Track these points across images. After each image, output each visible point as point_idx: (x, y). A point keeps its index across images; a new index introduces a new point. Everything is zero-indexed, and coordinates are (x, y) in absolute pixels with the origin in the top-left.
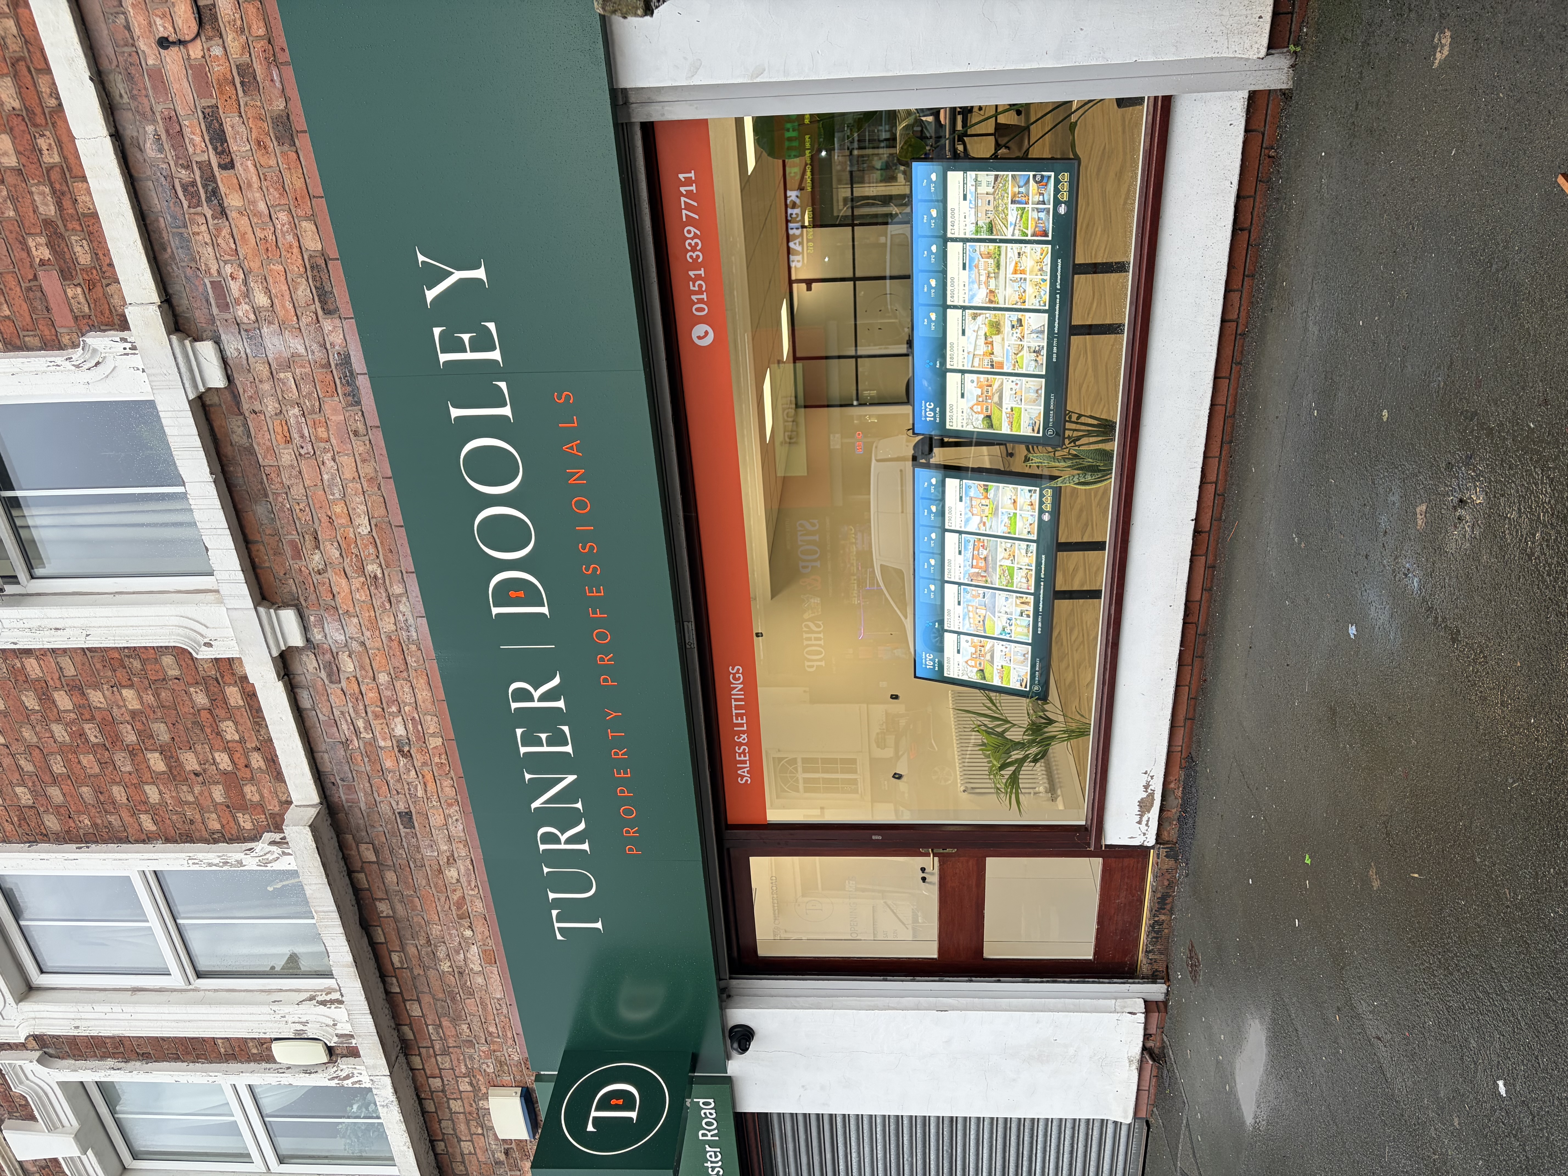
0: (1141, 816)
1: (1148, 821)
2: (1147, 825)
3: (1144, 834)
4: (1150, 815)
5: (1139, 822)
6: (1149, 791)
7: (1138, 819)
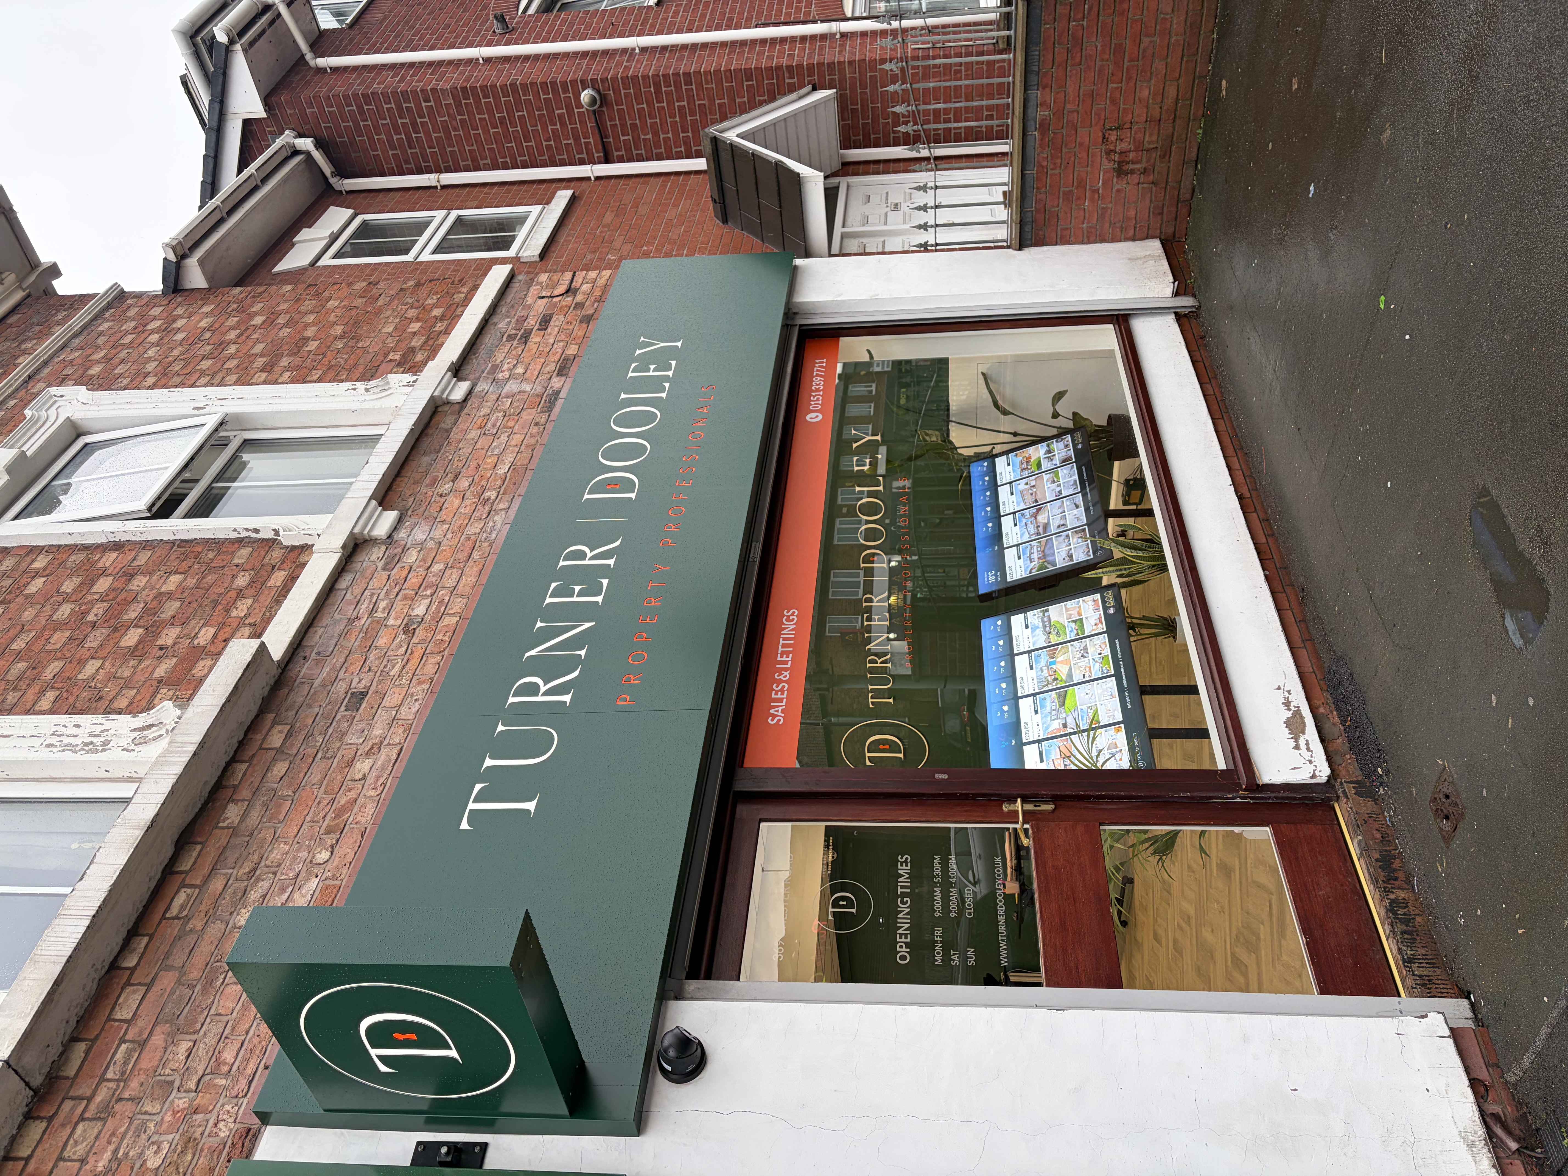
0: (1296, 739)
1: (1307, 744)
2: (1308, 749)
3: (1311, 762)
4: (1306, 736)
5: (1297, 747)
6: (1293, 709)
7: (1294, 744)
